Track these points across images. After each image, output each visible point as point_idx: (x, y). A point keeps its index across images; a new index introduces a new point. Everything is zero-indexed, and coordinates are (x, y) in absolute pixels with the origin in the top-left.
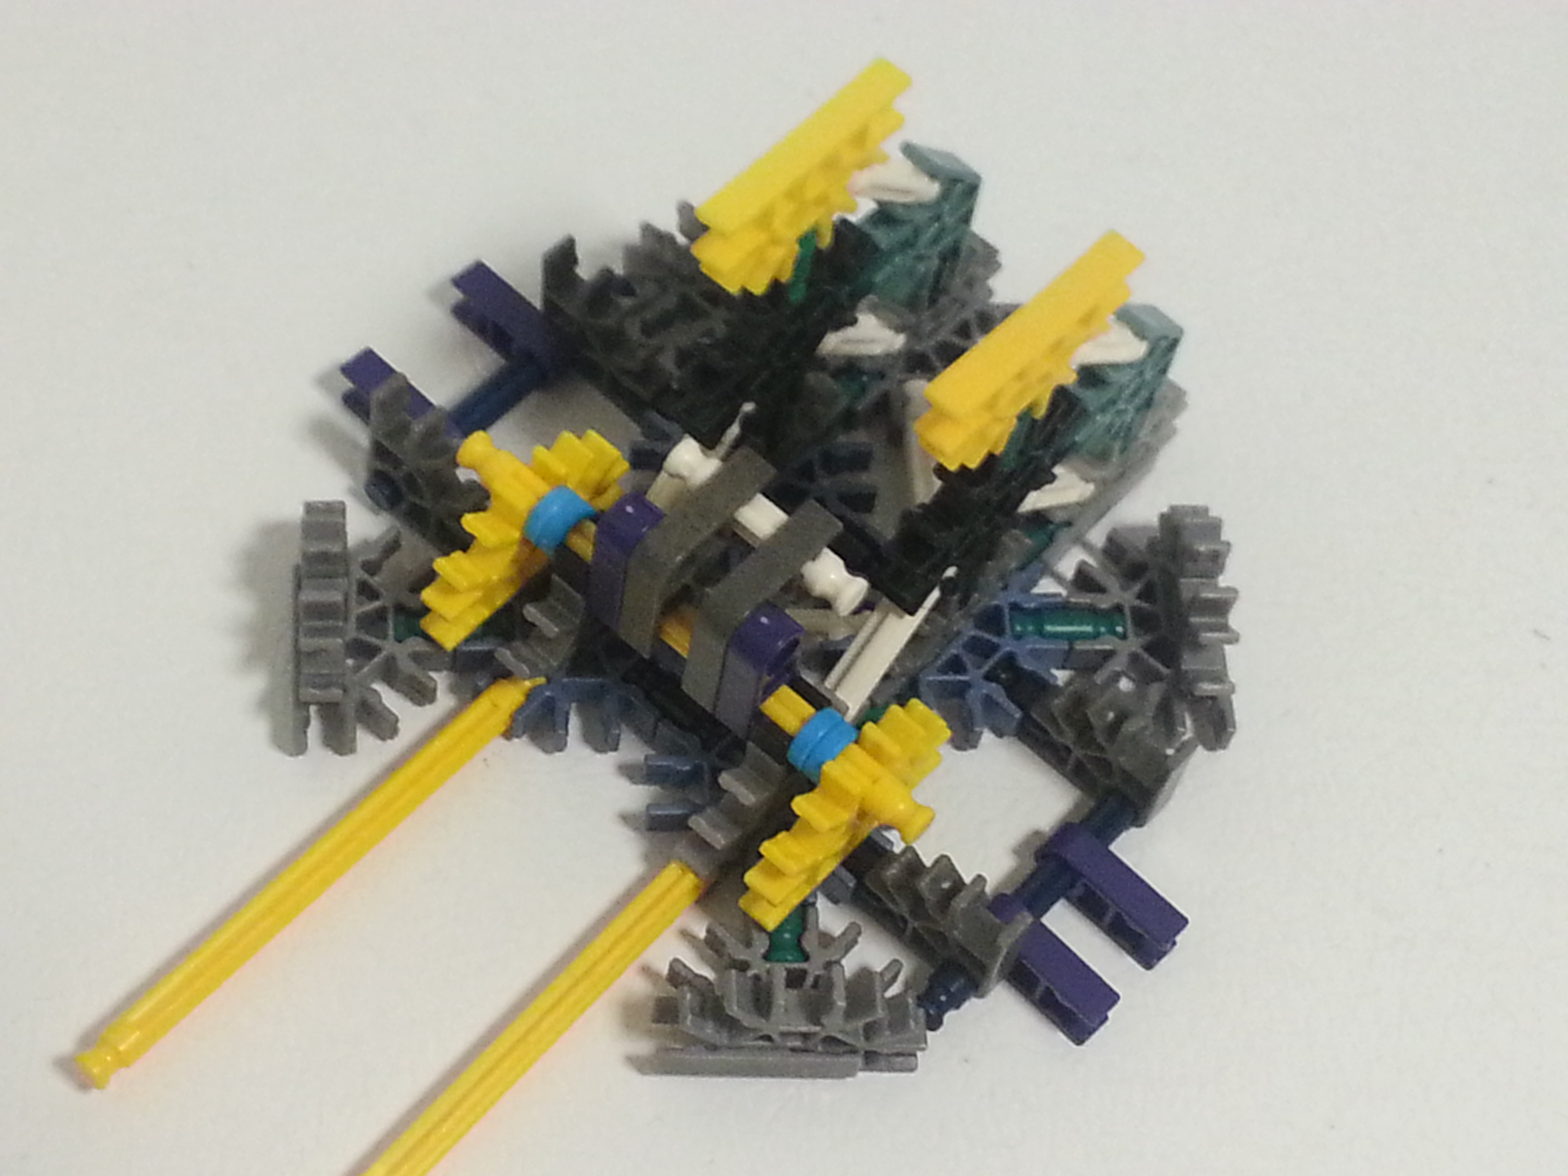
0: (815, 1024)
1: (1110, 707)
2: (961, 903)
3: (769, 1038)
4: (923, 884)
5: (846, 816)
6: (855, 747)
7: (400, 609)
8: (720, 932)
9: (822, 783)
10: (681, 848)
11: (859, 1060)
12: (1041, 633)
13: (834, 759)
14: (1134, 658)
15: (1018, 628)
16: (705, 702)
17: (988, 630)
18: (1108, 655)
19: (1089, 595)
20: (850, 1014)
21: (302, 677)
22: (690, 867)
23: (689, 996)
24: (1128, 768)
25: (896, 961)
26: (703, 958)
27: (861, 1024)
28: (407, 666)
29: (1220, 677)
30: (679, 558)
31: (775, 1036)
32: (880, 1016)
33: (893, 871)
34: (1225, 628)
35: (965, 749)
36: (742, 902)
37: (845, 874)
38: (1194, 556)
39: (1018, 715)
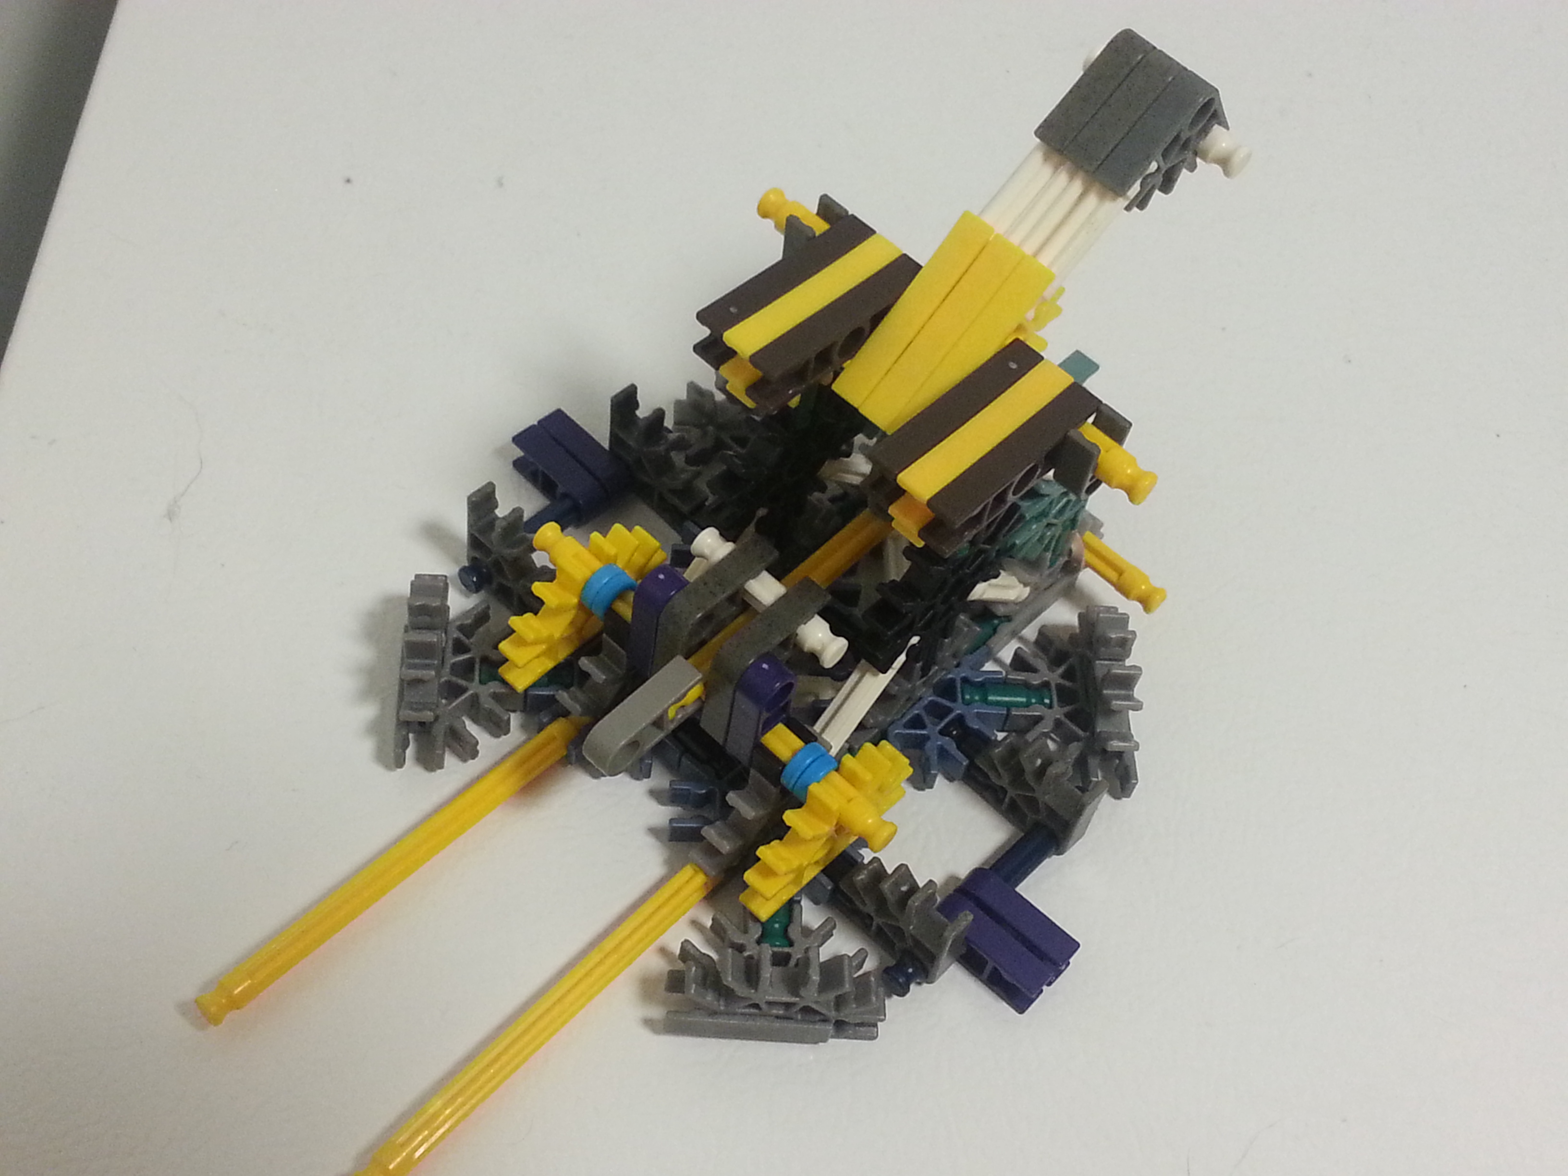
0: (796, 997)
1: (1039, 755)
2: (915, 902)
3: (756, 1006)
4: (886, 886)
5: (827, 829)
6: (835, 773)
7: (485, 660)
8: (723, 921)
9: (809, 801)
10: (695, 853)
11: (830, 1028)
12: (985, 700)
13: (818, 782)
14: (1058, 724)
15: (968, 697)
16: (718, 736)
17: (943, 697)
18: (1038, 720)
19: (1023, 674)
20: (824, 986)
21: (403, 703)
22: (701, 868)
23: (694, 969)
24: (1051, 804)
25: (862, 949)
26: (708, 941)
27: (831, 996)
28: (487, 703)
29: (1127, 737)
30: (699, 615)
31: (764, 1006)
32: (848, 990)
33: (862, 877)
34: (1130, 698)
35: (923, 790)
36: (742, 897)
37: (825, 880)
38: (1107, 642)
39: (965, 763)
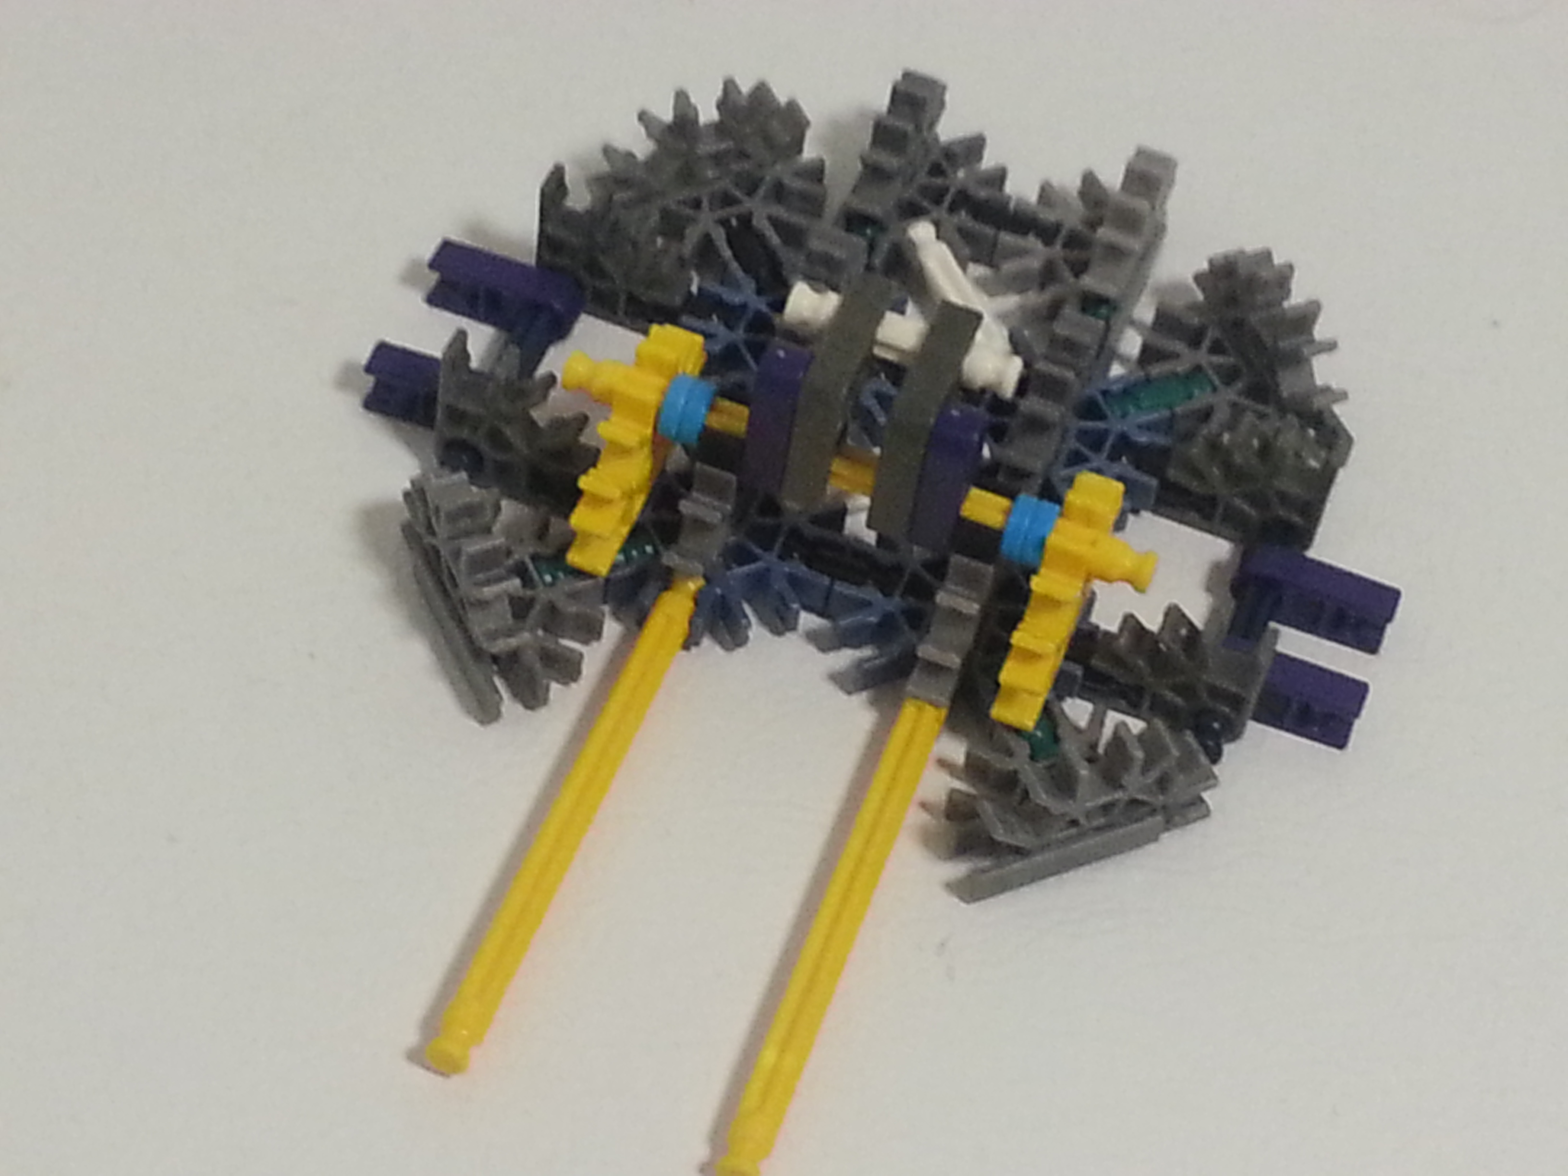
0: (1118, 790)
3: (1074, 823)
6: (1062, 520)
7: (535, 558)
8: (978, 751)
10: (914, 686)
11: (1160, 820)
15: (1118, 410)
17: (1092, 419)
18: (1208, 411)
19: (1164, 364)
22: (928, 701)
28: (568, 606)
31: (1081, 819)
36: (993, 712)
38: (1261, 284)
39: (1154, 482)
